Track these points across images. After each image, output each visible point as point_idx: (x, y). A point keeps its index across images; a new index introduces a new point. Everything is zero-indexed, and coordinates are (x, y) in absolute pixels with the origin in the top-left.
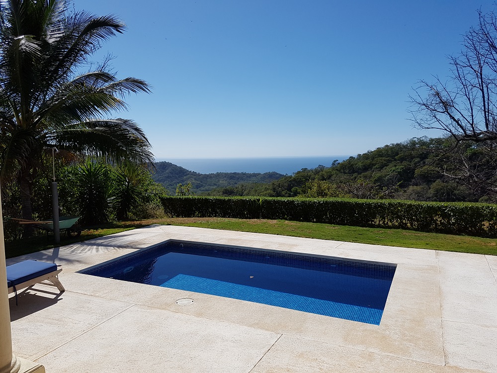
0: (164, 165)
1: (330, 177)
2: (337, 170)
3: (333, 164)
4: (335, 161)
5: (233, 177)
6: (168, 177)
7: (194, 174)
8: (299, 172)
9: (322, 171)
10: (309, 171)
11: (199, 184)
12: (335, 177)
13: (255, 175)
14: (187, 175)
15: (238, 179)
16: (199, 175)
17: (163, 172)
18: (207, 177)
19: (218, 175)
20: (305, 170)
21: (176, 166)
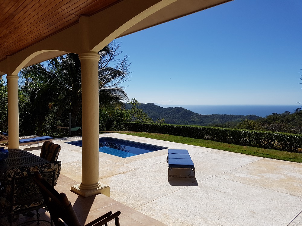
0: (179, 109)
1: (293, 120)
2: (299, 115)
3: (297, 111)
4: (298, 109)
5: (224, 117)
6: (181, 116)
7: (197, 115)
8: (270, 116)
9: (288, 115)
10: (278, 115)
11: (201, 121)
12: (297, 120)
13: (239, 117)
14: (193, 115)
15: (227, 119)
16: (201, 115)
17: (178, 113)
18: (205, 117)
19: (213, 116)
20: (275, 114)
21: (186, 109)
